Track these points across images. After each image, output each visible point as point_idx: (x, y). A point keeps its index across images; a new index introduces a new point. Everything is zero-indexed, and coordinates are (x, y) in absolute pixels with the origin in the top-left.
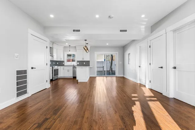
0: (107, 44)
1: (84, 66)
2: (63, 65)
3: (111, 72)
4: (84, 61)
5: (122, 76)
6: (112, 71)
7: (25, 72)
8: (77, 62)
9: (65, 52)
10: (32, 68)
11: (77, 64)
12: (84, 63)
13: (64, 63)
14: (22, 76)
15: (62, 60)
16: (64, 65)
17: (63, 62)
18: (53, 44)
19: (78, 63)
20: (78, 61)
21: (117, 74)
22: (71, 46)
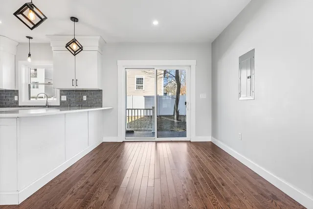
2: (16, 105)
3: (176, 121)
4: (84, 91)
5: (208, 138)
6: (178, 116)
8: (61, 95)
9: (20, 62)
11: (61, 102)
12: (85, 98)
13: (16, 98)
16: (17, 102)
17: (16, 92)
19: (64, 98)
20: (64, 91)
21: (192, 135)
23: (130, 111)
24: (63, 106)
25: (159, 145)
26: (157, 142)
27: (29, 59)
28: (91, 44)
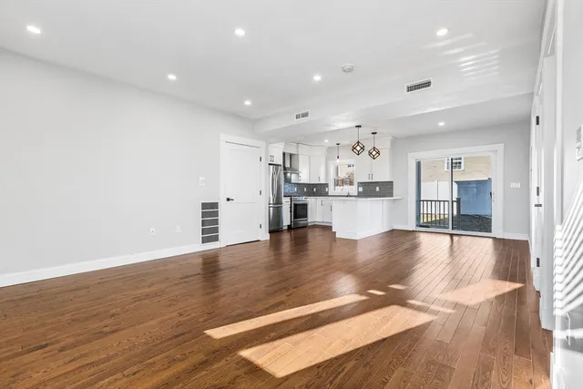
0: (441, 124)
1: (376, 196)
2: (326, 194)
4: (377, 183)
7: (215, 205)
8: (358, 186)
9: (330, 162)
10: (228, 200)
11: (359, 193)
12: (378, 189)
13: (327, 190)
14: (210, 212)
15: (322, 182)
16: (327, 193)
17: (326, 185)
18: (298, 147)
19: (361, 189)
20: (361, 183)
22: (342, 143)
23: (433, 203)
24: (360, 195)
25: (456, 238)
26: (452, 235)
27: (338, 160)
28: (384, 145)
